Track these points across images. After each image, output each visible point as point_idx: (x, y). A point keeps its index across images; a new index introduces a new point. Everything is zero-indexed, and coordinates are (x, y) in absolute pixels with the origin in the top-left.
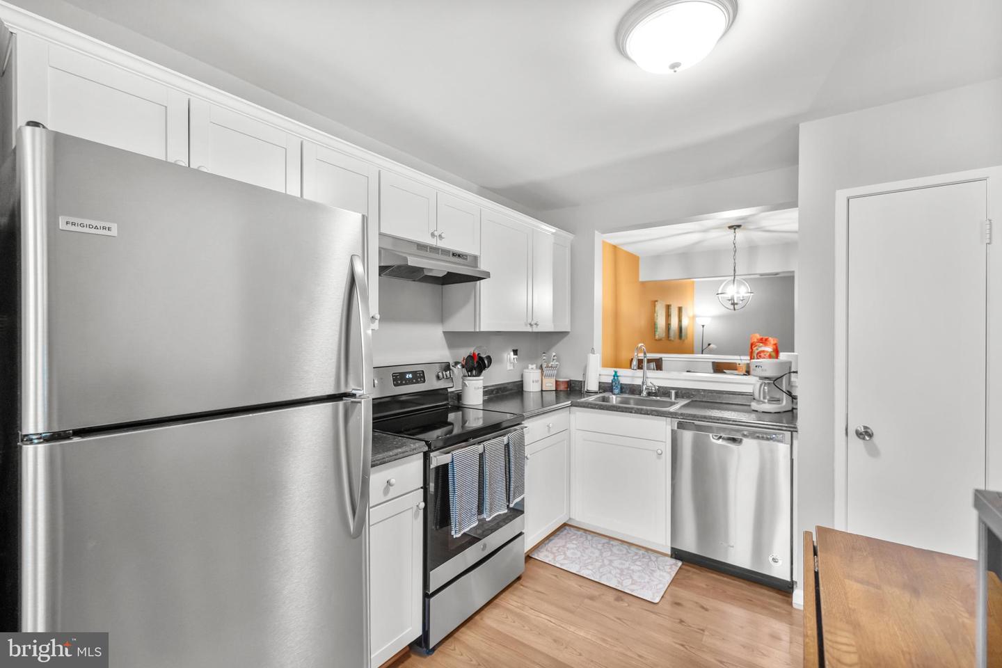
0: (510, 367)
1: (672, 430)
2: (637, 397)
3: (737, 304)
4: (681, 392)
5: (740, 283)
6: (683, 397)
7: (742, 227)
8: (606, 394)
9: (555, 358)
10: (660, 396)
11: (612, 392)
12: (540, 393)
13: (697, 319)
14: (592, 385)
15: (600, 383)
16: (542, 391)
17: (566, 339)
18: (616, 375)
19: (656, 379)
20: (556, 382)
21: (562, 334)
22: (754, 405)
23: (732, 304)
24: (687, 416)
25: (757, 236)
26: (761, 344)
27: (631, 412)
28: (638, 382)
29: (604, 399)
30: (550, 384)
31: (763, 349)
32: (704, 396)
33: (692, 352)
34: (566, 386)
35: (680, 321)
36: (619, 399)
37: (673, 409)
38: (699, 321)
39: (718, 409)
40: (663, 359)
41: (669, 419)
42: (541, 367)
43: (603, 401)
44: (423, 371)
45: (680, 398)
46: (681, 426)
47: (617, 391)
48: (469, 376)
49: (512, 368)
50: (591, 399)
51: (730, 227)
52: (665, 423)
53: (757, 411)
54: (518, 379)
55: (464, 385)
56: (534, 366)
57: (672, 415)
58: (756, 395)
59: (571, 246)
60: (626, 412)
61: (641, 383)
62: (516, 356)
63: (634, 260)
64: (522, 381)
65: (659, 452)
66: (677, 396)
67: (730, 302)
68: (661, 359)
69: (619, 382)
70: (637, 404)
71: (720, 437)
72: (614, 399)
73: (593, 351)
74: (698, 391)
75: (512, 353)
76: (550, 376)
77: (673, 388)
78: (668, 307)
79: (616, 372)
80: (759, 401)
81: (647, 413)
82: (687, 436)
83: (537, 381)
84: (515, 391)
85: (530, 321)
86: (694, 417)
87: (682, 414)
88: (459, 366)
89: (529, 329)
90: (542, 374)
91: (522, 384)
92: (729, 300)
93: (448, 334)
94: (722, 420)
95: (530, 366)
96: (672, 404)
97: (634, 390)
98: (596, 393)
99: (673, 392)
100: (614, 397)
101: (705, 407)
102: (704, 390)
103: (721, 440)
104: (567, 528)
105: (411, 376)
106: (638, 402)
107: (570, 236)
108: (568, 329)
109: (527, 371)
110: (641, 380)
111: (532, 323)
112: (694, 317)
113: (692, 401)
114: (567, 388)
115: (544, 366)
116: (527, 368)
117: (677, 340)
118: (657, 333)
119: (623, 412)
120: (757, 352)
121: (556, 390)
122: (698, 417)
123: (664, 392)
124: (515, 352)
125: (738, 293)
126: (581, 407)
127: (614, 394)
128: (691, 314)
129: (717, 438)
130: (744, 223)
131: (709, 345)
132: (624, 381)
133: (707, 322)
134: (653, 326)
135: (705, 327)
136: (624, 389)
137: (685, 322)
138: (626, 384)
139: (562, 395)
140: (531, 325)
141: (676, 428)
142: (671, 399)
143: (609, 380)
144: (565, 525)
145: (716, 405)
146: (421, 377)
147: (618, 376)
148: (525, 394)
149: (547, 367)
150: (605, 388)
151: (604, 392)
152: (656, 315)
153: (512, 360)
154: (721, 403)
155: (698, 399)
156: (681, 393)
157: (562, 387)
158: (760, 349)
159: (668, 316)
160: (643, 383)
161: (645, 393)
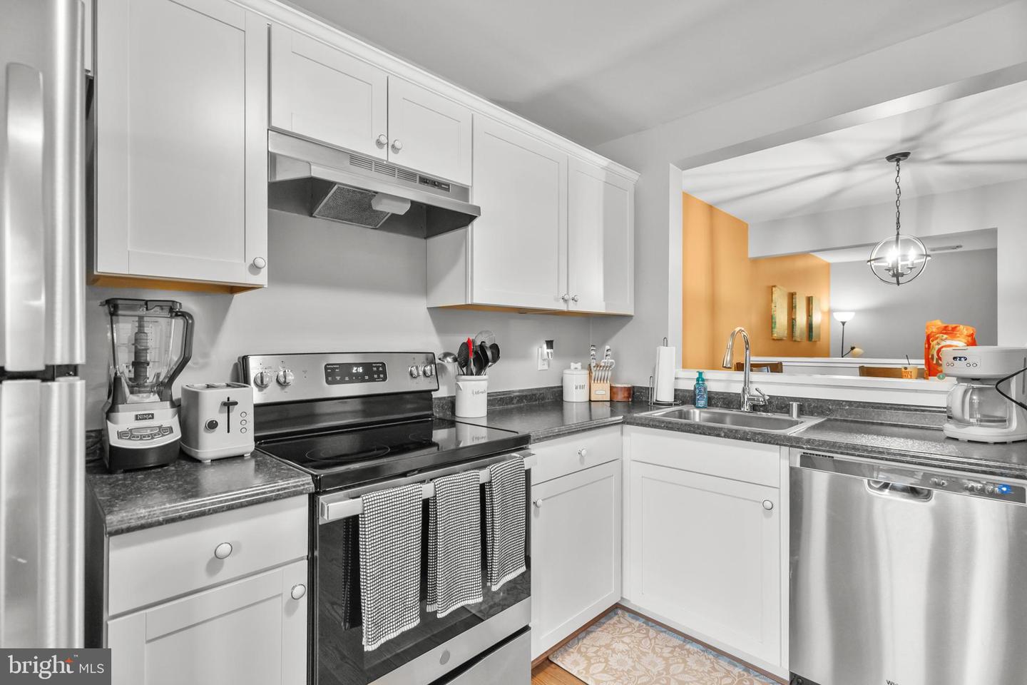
0: (542, 366)
1: (792, 469)
2: (734, 412)
3: (902, 275)
4: (810, 405)
5: (908, 242)
6: (812, 414)
7: (909, 157)
8: (684, 408)
9: (609, 353)
10: (772, 412)
11: (694, 404)
12: (587, 404)
13: (835, 314)
14: (664, 393)
15: (676, 390)
16: (590, 401)
17: (629, 328)
18: (700, 379)
19: (766, 385)
20: (612, 388)
21: (623, 319)
22: (950, 429)
23: (894, 275)
24: (819, 445)
25: (933, 172)
26: (945, 336)
27: (718, 435)
28: (737, 388)
29: (682, 415)
30: (602, 392)
31: (948, 342)
32: (850, 413)
33: (828, 356)
34: (626, 395)
35: (809, 315)
36: (705, 415)
37: (793, 432)
38: (839, 317)
39: (878, 434)
40: (784, 364)
41: (785, 449)
42: (590, 369)
43: (680, 418)
44: (384, 364)
45: (806, 414)
46: (807, 461)
47: (702, 403)
48: (464, 375)
49: (546, 367)
50: (657, 414)
51: (890, 158)
52: (778, 454)
53: (957, 439)
54: (554, 383)
55: (458, 388)
56: (579, 365)
57: (792, 442)
58: (957, 411)
59: (635, 188)
60: (709, 434)
61: (740, 391)
62: (549, 351)
63: (740, 228)
64: (562, 387)
65: (768, 505)
66: (801, 411)
67: (891, 273)
68: (781, 363)
69: (705, 389)
70: (733, 423)
71: (886, 486)
72: (697, 415)
73: (665, 342)
74: (839, 403)
75: (545, 346)
76: (602, 379)
77: (795, 399)
78: (792, 296)
79: (700, 374)
80: (961, 422)
81: (745, 437)
82: (819, 481)
83: (582, 387)
84: (551, 400)
85: (563, 293)
86: (834, 447)
87: (808, 441)
88: (449, 359)
89: (562, 307)
90: (590, 377)
91: (562, 391)
92: (889, 270)
93: (435, 312)
94: (889, 454)
95: (573, 365)
96: (792, 424)
97: (730, 401)
98: (670, 405)
99: (795, 405)
100: (697, 411)
101: (850, 431)
102: (850, 403)
103: (887, 490)
104: (620, 612)
105: (360, 370)
106: (737, 421)
107: (633, 176)
108: (630, 312)
109: (567, 371)
110: (742, 385)
111: (566, 297)
112: (830, 312)
113: (829, 420)
114: (628, 397)
115: (593, 365)
116: (569, 368)
117: (805, 342)
118: (775, 330)
119: (704, 434)
120: (937, 347)
121: (611, 401)
122: (840, 447)
123: (781, 405)
124: (550, 344)
125: (904, 257)
126: (638, 424)
127: (698, 408)
128: (825, 307)
129: (878, 486)
130: (915, 148)
131: (853, 348)
132: (713, 387)
133: (848, 317)
134: (770, 321)
135: (845, 325)
136: (714, 400)
137: (817, 318)
138: (717, 393)
139: (620, 407)
140: (565, 301)
141: (798, 465)
142: (792, 416)
143: (689, 385)
144: (617, 607)
145: (875, 427)
146: (378, 373)
147: (703, 380)
148: (565, 405)
149: (597, 366)
150: (683, 398)
151: (683, 403)
152: (773, 305)
153: (546, 357)
154: (882, 424)
155: (838, 418)
156: (808, 407)
157: (620, 396)
158: (943, 343)
159: (792, 308)
160: (744, 391)
161: (746, 408)
